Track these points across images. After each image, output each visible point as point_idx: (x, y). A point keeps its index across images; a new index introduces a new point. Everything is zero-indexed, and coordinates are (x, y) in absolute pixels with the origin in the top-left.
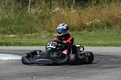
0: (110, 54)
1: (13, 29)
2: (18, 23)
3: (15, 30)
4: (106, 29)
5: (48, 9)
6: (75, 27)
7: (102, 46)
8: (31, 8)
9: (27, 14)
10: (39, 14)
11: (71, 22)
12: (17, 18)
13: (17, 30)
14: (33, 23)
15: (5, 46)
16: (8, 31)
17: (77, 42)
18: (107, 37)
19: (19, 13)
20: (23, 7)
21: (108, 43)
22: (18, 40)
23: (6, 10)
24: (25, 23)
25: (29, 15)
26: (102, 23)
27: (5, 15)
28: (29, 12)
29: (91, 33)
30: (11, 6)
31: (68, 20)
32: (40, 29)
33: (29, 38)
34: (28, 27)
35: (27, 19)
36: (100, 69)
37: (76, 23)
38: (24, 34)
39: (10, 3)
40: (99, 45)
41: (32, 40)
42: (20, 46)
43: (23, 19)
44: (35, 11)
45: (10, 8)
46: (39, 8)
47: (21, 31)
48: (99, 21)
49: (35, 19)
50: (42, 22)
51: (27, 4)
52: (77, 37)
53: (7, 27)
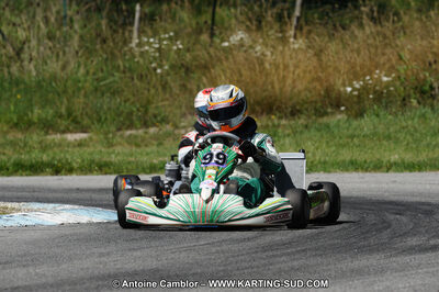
0: (429, 200)
1: (79, 113)
2: (96, 89)
3: (87, 114)
4: (416, 108)
5: (205, 37)
6: (304, 102)
7: (402, 171)
8: (141, 32)
9: (127, 57)
10: (172, 53)
11: (289, 81)
12: (91, 71)
13: (95, 116)
15: (52, 175)
16: (59, 121)
18: (418, 135)
19: (101, 52)
20: (115, 31)
21: (423, 157)
22: (98, 151)
23: (50, 44)
24: (123, 91)
25: (136, 59)
26: (402, 84)
27: (48, 61)
28: (136, 49)
29: (362, 121)
30: (71, 28)
31: (279, 75)
32: (178, 111)
33: (138, 146)
34: (133, 103)
35: (128, 74)
36: (396, 256)
37: (306, 89)
38: (119, 129)
39: (65, 17)
40: (391, 166)
41: (148, 150)
42: (106, 174)
43: (113, 75)
44: (157, 46)
45: (65, 38)
46: (172, 34)
47: (106, 119)
48: (390, 79)
49: (156, 74)
50: (184, 86)
51: (127, 21)
52: (310, 139)
53: (58, 104)
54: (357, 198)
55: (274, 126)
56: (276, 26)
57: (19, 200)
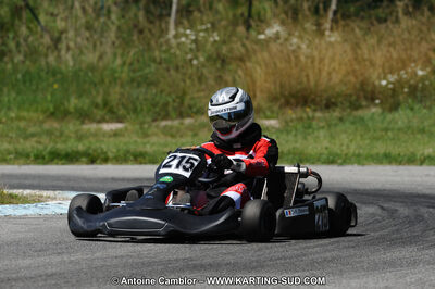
1: (114, 103)
2: (132, 80)
3: (123, 105)
5: (241, 29)
6: (339, 95)
8: (178, 23)
9: (164, 48)
10: (208, 46)
11: (324, 74)
12: (129, 61)
13: (131, 106)
14: (188, 82)
15: (87, 164)
16: (95, 110)
17: (344, 147)
19: (137, 43)
20: (152, 22)
22: (134, 142)
23: (87, 34)
24: (159, 82)
25: (172, 51)
27: (85, 51)
28: (173, 40)
29: (396, 115)
30: (109, 18)
33: (172, 136)
34: (169, 94)
35: (164, 66)
36: (428, 248)
37: (341, 81)
38: (155, 120)
39: (102, 8)
40: (425, 159)
42: (141, 163)
43: (149, 66)
44: (193, 37)
45: (102, 29)
46: (209, 26)
47: (142, 110)
48: (425, 73)
49: (192, 65)
50: (220, 77)
51: (165, 12)
52: (345, 132)
53: (94, 93)
54: (390, 191)
55: (308, 118)
56: (313, 19)
57: (54, 188)
